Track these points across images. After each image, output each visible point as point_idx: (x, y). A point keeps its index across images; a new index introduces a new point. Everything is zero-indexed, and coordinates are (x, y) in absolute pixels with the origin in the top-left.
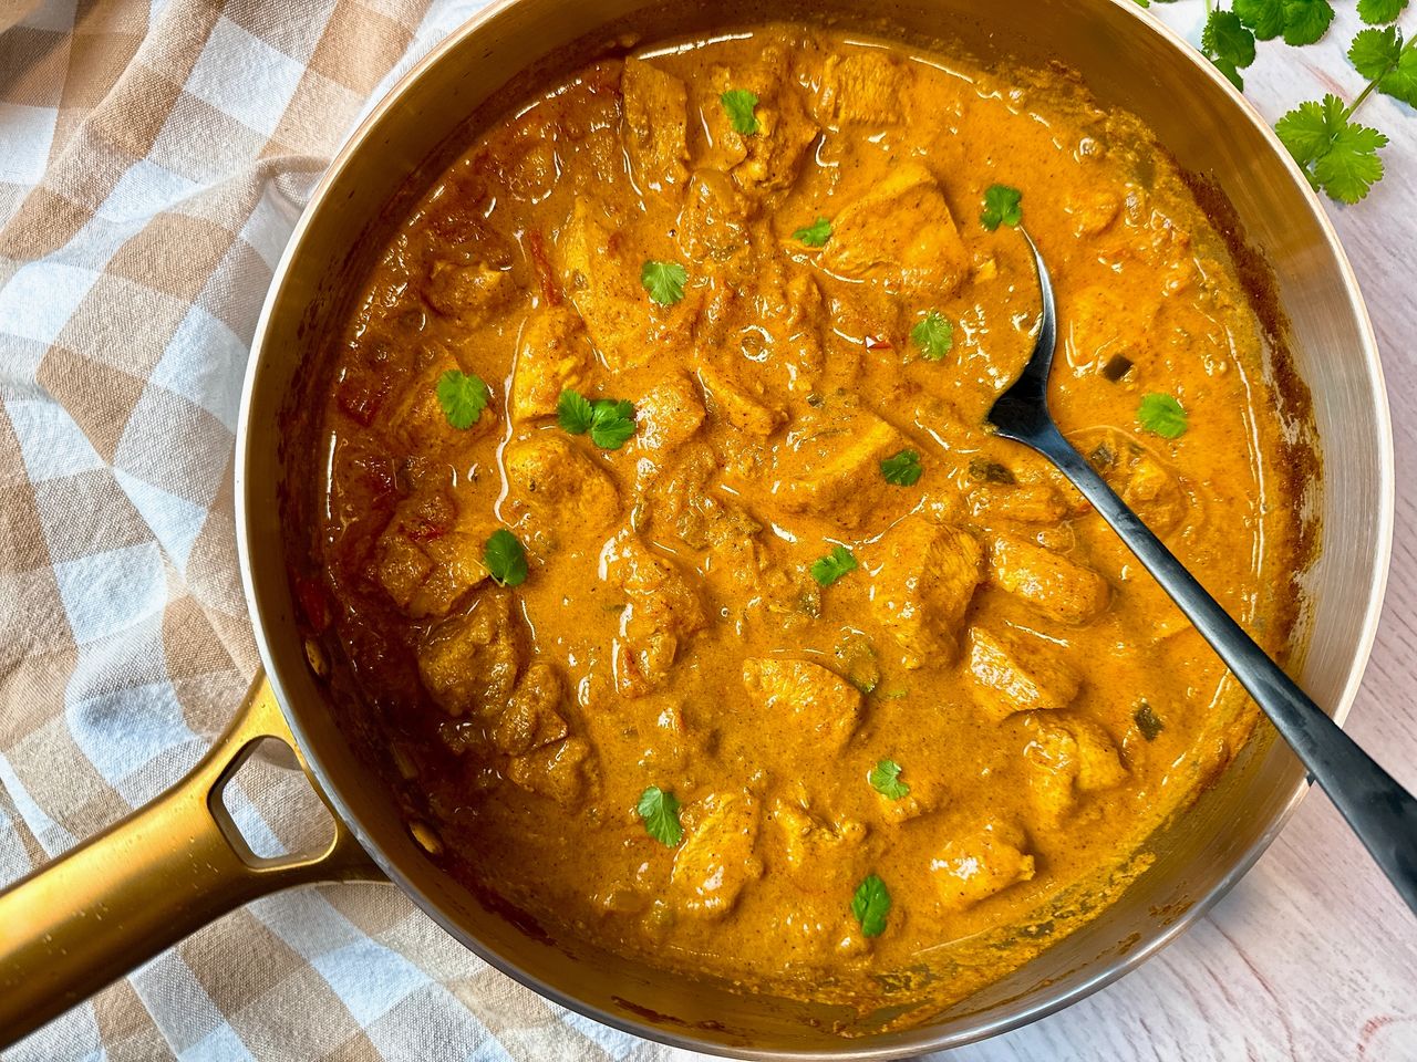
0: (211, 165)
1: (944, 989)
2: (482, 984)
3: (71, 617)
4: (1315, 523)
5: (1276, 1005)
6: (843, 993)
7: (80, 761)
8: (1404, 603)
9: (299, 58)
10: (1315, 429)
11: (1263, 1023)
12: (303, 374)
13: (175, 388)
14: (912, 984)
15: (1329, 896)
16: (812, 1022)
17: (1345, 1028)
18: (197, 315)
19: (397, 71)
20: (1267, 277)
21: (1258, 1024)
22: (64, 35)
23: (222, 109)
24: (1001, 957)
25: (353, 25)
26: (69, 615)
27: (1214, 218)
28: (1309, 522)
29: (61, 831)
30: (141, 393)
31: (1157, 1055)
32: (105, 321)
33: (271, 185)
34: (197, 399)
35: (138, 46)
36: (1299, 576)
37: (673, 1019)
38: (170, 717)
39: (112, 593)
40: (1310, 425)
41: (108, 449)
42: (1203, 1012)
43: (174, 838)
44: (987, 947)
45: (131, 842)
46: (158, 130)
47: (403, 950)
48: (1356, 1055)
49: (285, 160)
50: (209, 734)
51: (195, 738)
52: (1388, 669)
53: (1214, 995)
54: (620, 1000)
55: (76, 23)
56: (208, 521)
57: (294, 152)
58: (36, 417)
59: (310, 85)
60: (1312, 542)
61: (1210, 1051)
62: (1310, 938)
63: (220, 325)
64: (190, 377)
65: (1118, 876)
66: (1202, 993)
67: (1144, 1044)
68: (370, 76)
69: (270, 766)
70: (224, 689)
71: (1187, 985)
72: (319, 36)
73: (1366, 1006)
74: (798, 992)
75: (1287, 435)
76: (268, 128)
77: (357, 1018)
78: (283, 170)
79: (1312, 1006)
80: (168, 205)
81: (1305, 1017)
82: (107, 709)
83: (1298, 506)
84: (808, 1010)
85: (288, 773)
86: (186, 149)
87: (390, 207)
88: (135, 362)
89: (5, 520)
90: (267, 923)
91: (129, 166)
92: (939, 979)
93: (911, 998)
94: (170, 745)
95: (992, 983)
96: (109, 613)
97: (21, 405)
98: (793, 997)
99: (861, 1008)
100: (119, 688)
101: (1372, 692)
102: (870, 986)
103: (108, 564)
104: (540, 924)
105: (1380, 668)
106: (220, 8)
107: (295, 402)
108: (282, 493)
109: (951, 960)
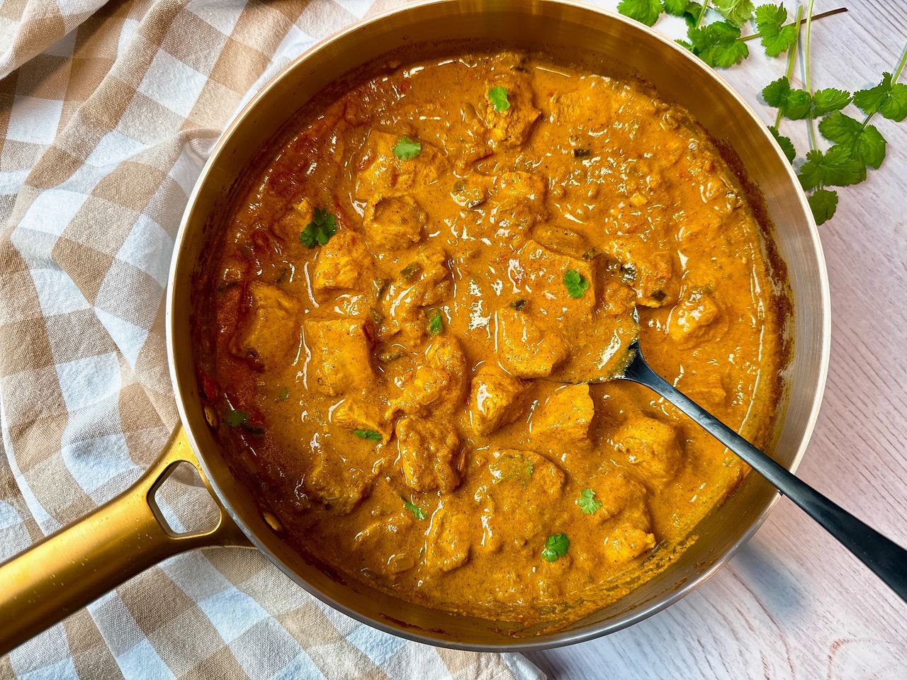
0: (152, 134)
1: (575, 613)
2: (300, 616)
3: (65, 395)
4: (790, 341)
5: (778, 631)
6: (516, 616)
7: (68, 478)
8: (853, 391)
9: (204, 73)
10: (789, 287)
11: (771, 642)
12: (205, 254)
13: (130, 261)
14: (557, 611)
15: (810, 566)
16: (496, 630)
17: (821, 646)
18: (143, 220)
19: (260, 81)
20: (761, 199)
21: (768, 643)
22: (67, 59)
23: (159, 102)
24: (609, 595)
25: (236, 54)
26: (63, 394)
27: (731, 165)
28: (787, 341)
29: (54, 521)
30: (111, 264)
31: (708, 661)
32: (91, 223)
33: (187, 145)
34: (143, 268)
35: (111, 65)
36: (782, 372)
37: (415, 626)
38: (122, 455)
39: (89, 382)
40: (787, 285)
41: (91, 296)
42: (735, 636)
43: (127, 519)
44: (602, 590)
46: (122, 114)
47: (253, 594)
48: (827, 662)
49: (195, 131)
50: (144, 465)
51: (136, 467)
52: (844, 431)
53: (743, 626)
54: (384, 615)
55: (75, 51)
56: (149, 338)
57: (200, 126)
58: (48, 279)
59: (210, 88)
60: (789, 352)
61: (739, 659)
62: (799, 592)
63: (157, 225)
64: (139, 255)
65: (678, 548)
66: (734, 624)
67: (700, 655)
68: (245, 83)
69: (179, 484)
70: (154, 439)
71: (725, 619)
72: (215, 61)
73: (833, 632)
74: (490, 616)
75: (775, 290)
76: (186, 113)
77: (224, 638)
78: (194, 137)
80: (128, 157)
81: (796, 639)
82: (86, 447)
83: (782, 331)
84: (494, 624)
85: (190, 488)
86: (137, 125)
87: (256, 159)
88: (108, 246)
89: (28, 338)
90: (174, 579)
91: (105, 134)
92: (573, 608)
93: (555, 618)
94: (121, 471)
95: (603, 608)
96: (86, 393)
97: (40, 271)
98: (487, 617)
99: (526, 624)
100: (93, 436)
101: (833, 444)
102: (532, 612)
103: (87, 365)
104: (339, 574)
105: (839, 430)
106: (159, 44)
107: (200, 270)
108: (193, 321)
109: (581, 598)
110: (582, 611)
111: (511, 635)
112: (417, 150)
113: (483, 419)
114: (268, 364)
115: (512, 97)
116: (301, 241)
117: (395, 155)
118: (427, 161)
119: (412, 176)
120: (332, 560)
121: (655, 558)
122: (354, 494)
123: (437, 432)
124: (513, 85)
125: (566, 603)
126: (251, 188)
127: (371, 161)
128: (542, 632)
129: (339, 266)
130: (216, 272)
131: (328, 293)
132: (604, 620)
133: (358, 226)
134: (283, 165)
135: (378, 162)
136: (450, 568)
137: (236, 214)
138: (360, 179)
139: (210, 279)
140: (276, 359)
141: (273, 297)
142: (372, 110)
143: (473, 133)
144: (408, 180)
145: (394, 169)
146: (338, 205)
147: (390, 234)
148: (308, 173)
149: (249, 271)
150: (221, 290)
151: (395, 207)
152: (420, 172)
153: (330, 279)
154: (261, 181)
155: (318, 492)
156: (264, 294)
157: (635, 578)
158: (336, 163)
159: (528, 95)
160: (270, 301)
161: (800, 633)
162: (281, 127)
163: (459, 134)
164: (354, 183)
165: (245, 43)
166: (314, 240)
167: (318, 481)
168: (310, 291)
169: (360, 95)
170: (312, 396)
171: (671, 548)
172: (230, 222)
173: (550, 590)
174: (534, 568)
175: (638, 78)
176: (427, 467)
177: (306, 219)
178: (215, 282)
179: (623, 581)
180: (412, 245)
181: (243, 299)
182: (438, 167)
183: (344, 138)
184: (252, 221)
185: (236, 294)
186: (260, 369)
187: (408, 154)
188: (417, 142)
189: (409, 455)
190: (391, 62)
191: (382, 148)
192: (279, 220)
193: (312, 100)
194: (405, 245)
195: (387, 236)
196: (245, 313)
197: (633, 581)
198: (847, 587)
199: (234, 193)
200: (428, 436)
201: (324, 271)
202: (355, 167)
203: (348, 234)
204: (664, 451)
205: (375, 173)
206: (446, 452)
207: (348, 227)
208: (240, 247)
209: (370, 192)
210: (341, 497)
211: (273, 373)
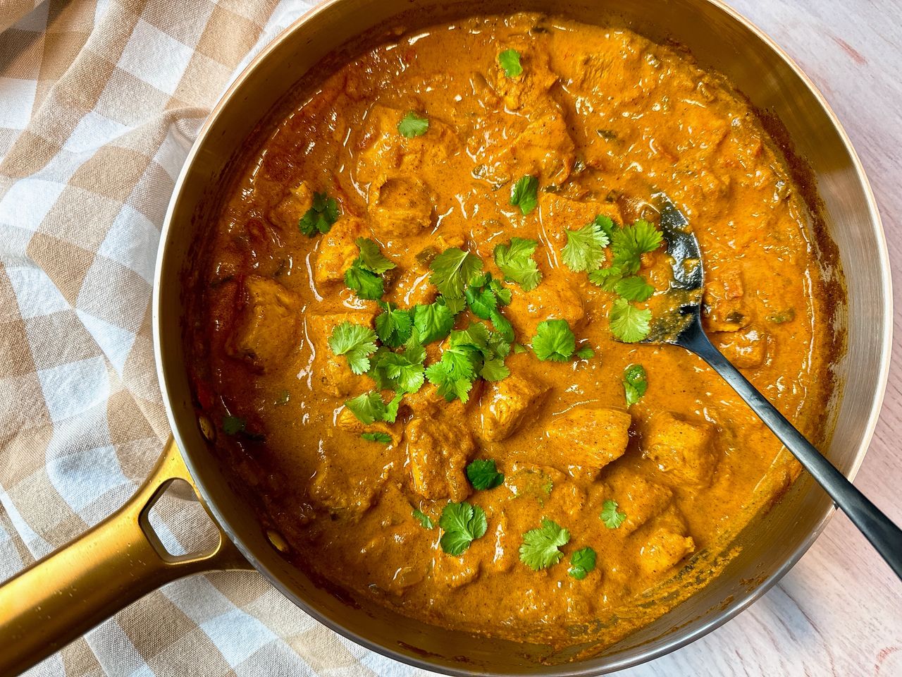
0: (134, 114)
1: (609, 634)
2: (310, 638)
3: (49, 404)
4: (842, 333)
5: (822, 640)
6: (545, 637)
7: (55, 497)
9: (190, 45)
10: (842, 272)
11: (814, 652)
12: (195, 247)
13: (113, 257)
14: (589, 631)
15: (855, 570)
16: (525, 656)
17: (867, 654)
18: (127, 211)
19: (252, 53)
20: (809, 174)
21: (811, 653)
22: (40, 33)
23: (141, 78)
24: (645, 613)
25: (224, 23)
26: (48, 403)
27: (775, 138)
28: (839, 331)
30: (92, 261)
32: (69, 215)
33: (173, 127)
34: (128, 264)
35: (87, 38)
36: (833, 366)
37: (437, 655)
38: (113, 468)
39: (75, 389)
40: (838, 269)
41: (72, 297)
42: (776, 646)
43: (117, 544)
44: (637, 606)
45: (89, 547)
46: (101, 92)
47: (260, 616)
48: (874, 672)
49: (182, 110)
50: (137, 479)
51: (128, 482)
52: (892, 424)
53: (783, 635)
54: (403, 643)
55: (47, 25)
56: (136, 342)
57: (187, 105)
58: (26, 277)
59: (197, 62)
60: (841, 344)
61: (781, 670)
62: (844, 598)
63: (142, 216)
64: (123, 250)
65: (720, 560)
66: (775, 634)
67: (738, 666)
68: (235, 56)
69: (176, 499)
70: (147, 451)
71: (765, 628)
72: (202, 31)
73: (880, 640)
74: (516, 637)
75: (824, 276)
76: (171, 90)
77: (229, 662)
78: (180, 117)
80: (108, 141)
81: (841, 648)
82: (73, 462)
83: (832, 321)
84: (521, 648)
85: (188, 503)
86: (118, 104)
87: (249, 139)
88: (88, 241)
89: (7, 343)
90: (173, 600)
91: (83, 116)
92: (606, 627)
93: (588, 639)
94: (112, 486)
95: (639, 629)
96: (73, 401)
97: (16, 270)
98: (513, 639)
99: (557, 646)
100: (80, 450)
101: (881, 439)
102: (562, 633)
103: (72, 370)
104: (351, 596)
105: (887, 424)
106: (139, 14)
107: (190, 265)
108: (184, 323)
109: (614, 615)
110: (618, 632)
111: (542, 661)
112: (425, 127)
113: (495, 423)
114: (267, 367)
115: (525, 60)
116: (301, 230)
117: (400, 131)
118: (434, 138)
119: (419, 155)
120: (343, 579)
121: (694, 571)
122: (361, 503)
123: (451, 435)
124: (527, 47)
125: (598, 621)
126: (245, 172)
127: (374, 139)
128: (575, 658)
129: (343, 256)
130: (209, 266)
131: (332, 285)
132: (643, 643)
133: (361, 211)
134: (279, 146)
135: (382, 140)
136: (459, 584)
137: (228, 202)
138: (362, 159)
139: (201, 275)
140: (277, 361)
141: (272, 293)
142: (375, 83)
143: (484, 104)
144: (414, 160)
145: (399, 148)
146: (339, 188)
147: (398, 219)
148: (307, 153)
149: (247, 260)
150: (214, 286)
151: (402, 189)
152: (427, 151)
153: (333, 271)
154: (255, 164)
155: (323, 502)
156: (261, 289)
157: (673, 593)
158: (337, 142)
159: (544, 58)
160: (268, 297)
161: (845, 641)
162: (275, 104)
163: (470, 106)
164: (355, 162)
165: (234, 11)
166: (315, 228)
167: (322, 489)
168: (312, 284)
169: (362, 66)
170: (316, 397)
171: (712, 560)
172: (222, 210)
173: (579, 607)
174: (559, 583)
175: (671, 41)
176: (438, 473)
177: (306, 205)
178: (208, 277)
179: (659, 596)
180: (423, 231)
181: (238, 295)
182: (448, 146)
183: (345, 114)
184: (246, 209)
185: (230, 288)
186: (259, 372)
187: (415, 132)
188: (425, 118)
189: (419, 459)
190: (396, 28)
191: (386, 125)
192: (276, 206)
193: (310, 71)
194: (415, 231)
195: (394, 221)
196: (241, 312)
197: (672, 596)
198: (896, 591)
199: (225, 179)
200: (441, 438)
201: (327, 262)
202: (356, 146)
203: (352, 220)
204: (696, 457)
205: (379, 153)
206: (460, 458)
207: (351, 211)
208: (235, 239)
209: (373, 174)
210: (348, 506)
211: (274, 376)
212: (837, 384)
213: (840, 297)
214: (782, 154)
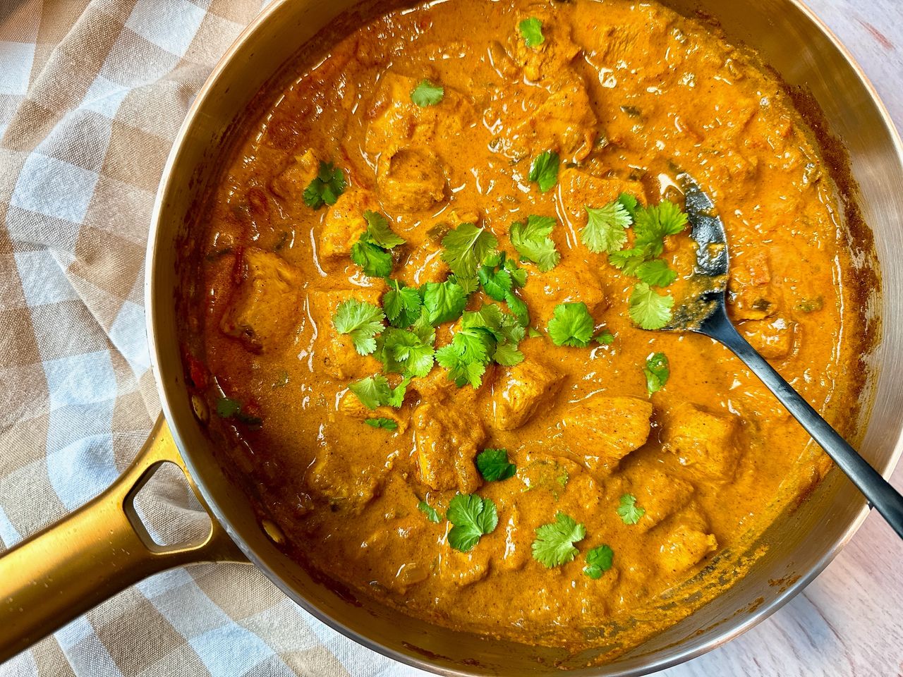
1: (628, 637)
4: (876, 322)
5: (844, 648)
6: (559, 640)
9: (202, 6)
10: (876, 258)
11: (835, 660)
12: (192, 214)
14: (605, 634)
15: (878, 574)
16: (539, 659)
17: (890, 664)
21: (832, 661)
23: (149, 40)
24: (666, 615)
27: (807, 117)
28: (871, 320)
36: (865, 357)
37: (444, 657)
40: (872, 255)
42: (795, 653)
43: (99, 531)
44: (656, 608)
45: (69, 533)
46: (107, 54)
53: (803, 642)
54: (408, 644)
59: (209, 23)
60: (874, 334)
62: (866, 603)
65: (744, 560)
71: (784, 634)
74: (528, 640)
75: (856, 263)
76: (181, 52)
79: (868, 649)
81: (863, 656)
83: (864, 309)
84: (534, 651)
86: (126, 67)
87: (253, 102)
92: (625, 630)
93: (605, 643)
95: (660, 632)
98: (525, 642)
99: (572, 650)
102: (576, 635)
104: (351, 593)
107: (186, 234)
108: (177, 294)
109: (632, 617)
110: (637, 635)
111: (557, 665)
112: (440, 96)
113: (509, 410)
114: (265, 345)
115: (546, 30)
116: (305, 200)
117: (413, 100)
118: (449, 108)
119: (432, 126)
120: (342, 575)
121: (716, 571)
122: (364, 493)
123: (461, 423)
124: (549, 17)
125: (615, 624)
126: (247, 137)
127: (385, 107)
128: (593, 662)
129: (350, 229)
130: (205, 237)
131: (337, 260)
132: (666, 648)
133: (371, 183)
134: (284, 113)
135: (393, 109)
136: (467, 582)
137: (228, 169)
138: (372, 129)
139: (198, 245)
140: (276, 340)
141: (273, 266)
142: (388, 49)
143: (503, 74)
144: (427, 131)
145: (412, 118)
146: (347, 158)
147: (410, 192)
148: (313, 120)
149: (245, 235)
150: (210, 258)
151: (414, 161)
152: (441, 121)
153: (339, 244)
154: (258, 129)
155: (323, 491)
156: (261, 262)
157: (695, 595)
158: (346, 109)
159: (567, 29)
160: (268, 271)
162: (282, 66)
163: (487, 76)
164: (364, 131)
166: (321, 199)
167: (322, 478)
168: (315, 258)
169: (375, 31)
170: (317, 379)
171: (735, 559)
172: (222, 178)
173: (594, 608)
174: (574, 583)
175: (700, 14)
176: (447, 462)
177: (311, 174)
178: (204, 248)
179: (679, 598)
180: (435, 205)
181: (237, 268)
182: (464, 117)
183: (354, 80)
184: (247, 178)
185: (228, 261)
186: (257, 351)
187: (429, 100)
188: (440, 87)
189: (427, 447)
191: (398, 91)
192: (278, 176)
193: (321, 32)
194: (426, 205)
195: (405, 194)
196: (240, 285)
197: (693, 598)
199: (226, 143)
200: (450, 425)
201: (332, 236)
202: (366, 114)
203: (360, 192)
204: (720, 449)
205: (389, 123)
206: (470, 447)
207: (358, 182)
208: (234, 209)
209: (382, 144)
210: (349, 496)
211: (272, 356)
212: (869, 376)
213: (873, 284)
214: (813, 134)
